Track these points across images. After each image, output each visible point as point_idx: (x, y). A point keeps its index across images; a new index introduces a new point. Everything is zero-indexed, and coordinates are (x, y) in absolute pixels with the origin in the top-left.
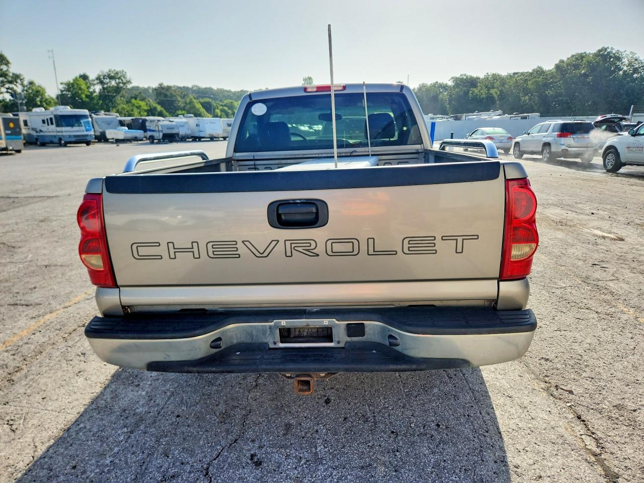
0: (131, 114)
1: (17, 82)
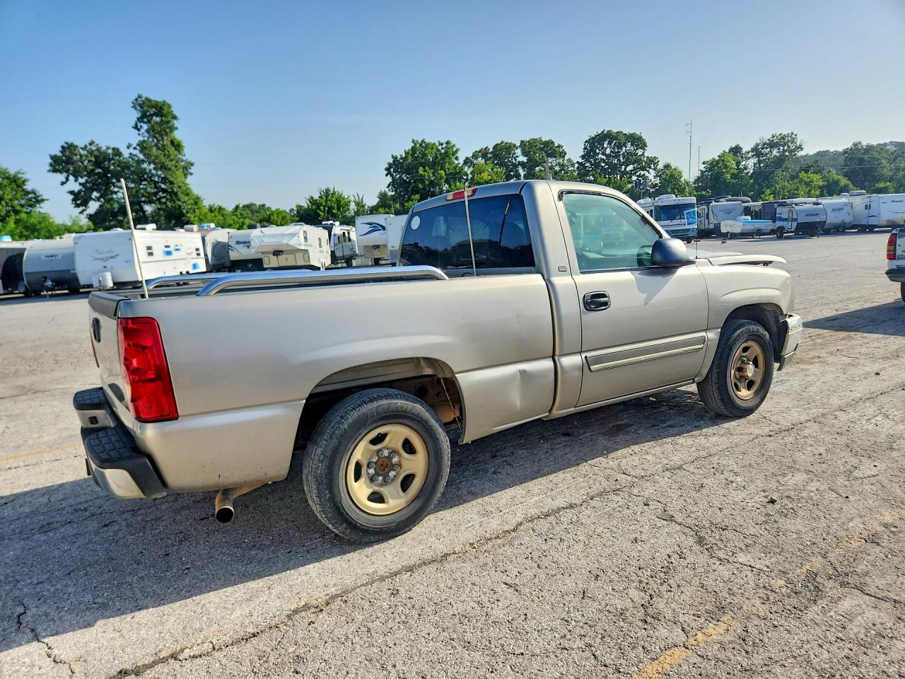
0: (794, 194)
1: (650, 167)
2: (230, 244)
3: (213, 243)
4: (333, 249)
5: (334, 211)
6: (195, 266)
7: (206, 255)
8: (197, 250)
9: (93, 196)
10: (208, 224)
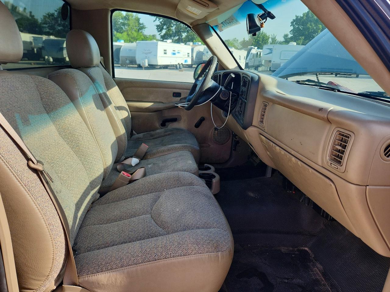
2: (204, 53)
3: (197, 51)
4: (247, 62)
5: (260, 42)
6: (186, 61)
7: (192, 57)
8: (188, 54)
9: (164, 28)
10: (198, 43)
